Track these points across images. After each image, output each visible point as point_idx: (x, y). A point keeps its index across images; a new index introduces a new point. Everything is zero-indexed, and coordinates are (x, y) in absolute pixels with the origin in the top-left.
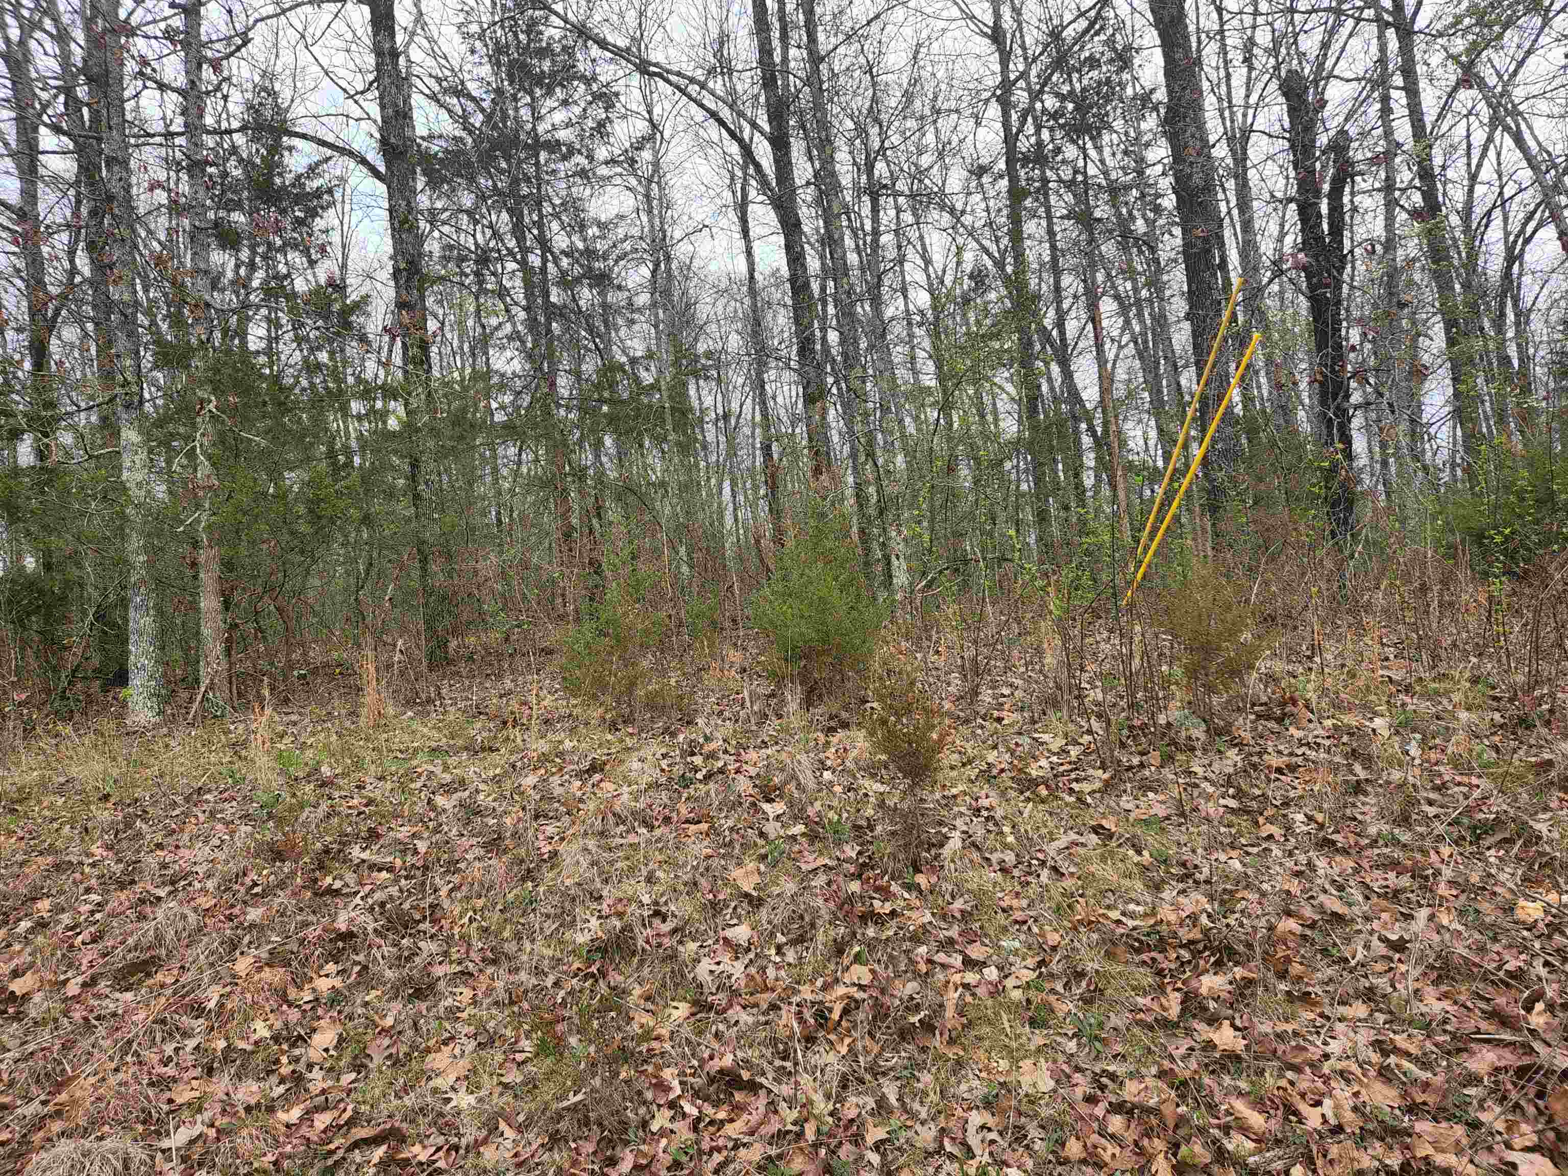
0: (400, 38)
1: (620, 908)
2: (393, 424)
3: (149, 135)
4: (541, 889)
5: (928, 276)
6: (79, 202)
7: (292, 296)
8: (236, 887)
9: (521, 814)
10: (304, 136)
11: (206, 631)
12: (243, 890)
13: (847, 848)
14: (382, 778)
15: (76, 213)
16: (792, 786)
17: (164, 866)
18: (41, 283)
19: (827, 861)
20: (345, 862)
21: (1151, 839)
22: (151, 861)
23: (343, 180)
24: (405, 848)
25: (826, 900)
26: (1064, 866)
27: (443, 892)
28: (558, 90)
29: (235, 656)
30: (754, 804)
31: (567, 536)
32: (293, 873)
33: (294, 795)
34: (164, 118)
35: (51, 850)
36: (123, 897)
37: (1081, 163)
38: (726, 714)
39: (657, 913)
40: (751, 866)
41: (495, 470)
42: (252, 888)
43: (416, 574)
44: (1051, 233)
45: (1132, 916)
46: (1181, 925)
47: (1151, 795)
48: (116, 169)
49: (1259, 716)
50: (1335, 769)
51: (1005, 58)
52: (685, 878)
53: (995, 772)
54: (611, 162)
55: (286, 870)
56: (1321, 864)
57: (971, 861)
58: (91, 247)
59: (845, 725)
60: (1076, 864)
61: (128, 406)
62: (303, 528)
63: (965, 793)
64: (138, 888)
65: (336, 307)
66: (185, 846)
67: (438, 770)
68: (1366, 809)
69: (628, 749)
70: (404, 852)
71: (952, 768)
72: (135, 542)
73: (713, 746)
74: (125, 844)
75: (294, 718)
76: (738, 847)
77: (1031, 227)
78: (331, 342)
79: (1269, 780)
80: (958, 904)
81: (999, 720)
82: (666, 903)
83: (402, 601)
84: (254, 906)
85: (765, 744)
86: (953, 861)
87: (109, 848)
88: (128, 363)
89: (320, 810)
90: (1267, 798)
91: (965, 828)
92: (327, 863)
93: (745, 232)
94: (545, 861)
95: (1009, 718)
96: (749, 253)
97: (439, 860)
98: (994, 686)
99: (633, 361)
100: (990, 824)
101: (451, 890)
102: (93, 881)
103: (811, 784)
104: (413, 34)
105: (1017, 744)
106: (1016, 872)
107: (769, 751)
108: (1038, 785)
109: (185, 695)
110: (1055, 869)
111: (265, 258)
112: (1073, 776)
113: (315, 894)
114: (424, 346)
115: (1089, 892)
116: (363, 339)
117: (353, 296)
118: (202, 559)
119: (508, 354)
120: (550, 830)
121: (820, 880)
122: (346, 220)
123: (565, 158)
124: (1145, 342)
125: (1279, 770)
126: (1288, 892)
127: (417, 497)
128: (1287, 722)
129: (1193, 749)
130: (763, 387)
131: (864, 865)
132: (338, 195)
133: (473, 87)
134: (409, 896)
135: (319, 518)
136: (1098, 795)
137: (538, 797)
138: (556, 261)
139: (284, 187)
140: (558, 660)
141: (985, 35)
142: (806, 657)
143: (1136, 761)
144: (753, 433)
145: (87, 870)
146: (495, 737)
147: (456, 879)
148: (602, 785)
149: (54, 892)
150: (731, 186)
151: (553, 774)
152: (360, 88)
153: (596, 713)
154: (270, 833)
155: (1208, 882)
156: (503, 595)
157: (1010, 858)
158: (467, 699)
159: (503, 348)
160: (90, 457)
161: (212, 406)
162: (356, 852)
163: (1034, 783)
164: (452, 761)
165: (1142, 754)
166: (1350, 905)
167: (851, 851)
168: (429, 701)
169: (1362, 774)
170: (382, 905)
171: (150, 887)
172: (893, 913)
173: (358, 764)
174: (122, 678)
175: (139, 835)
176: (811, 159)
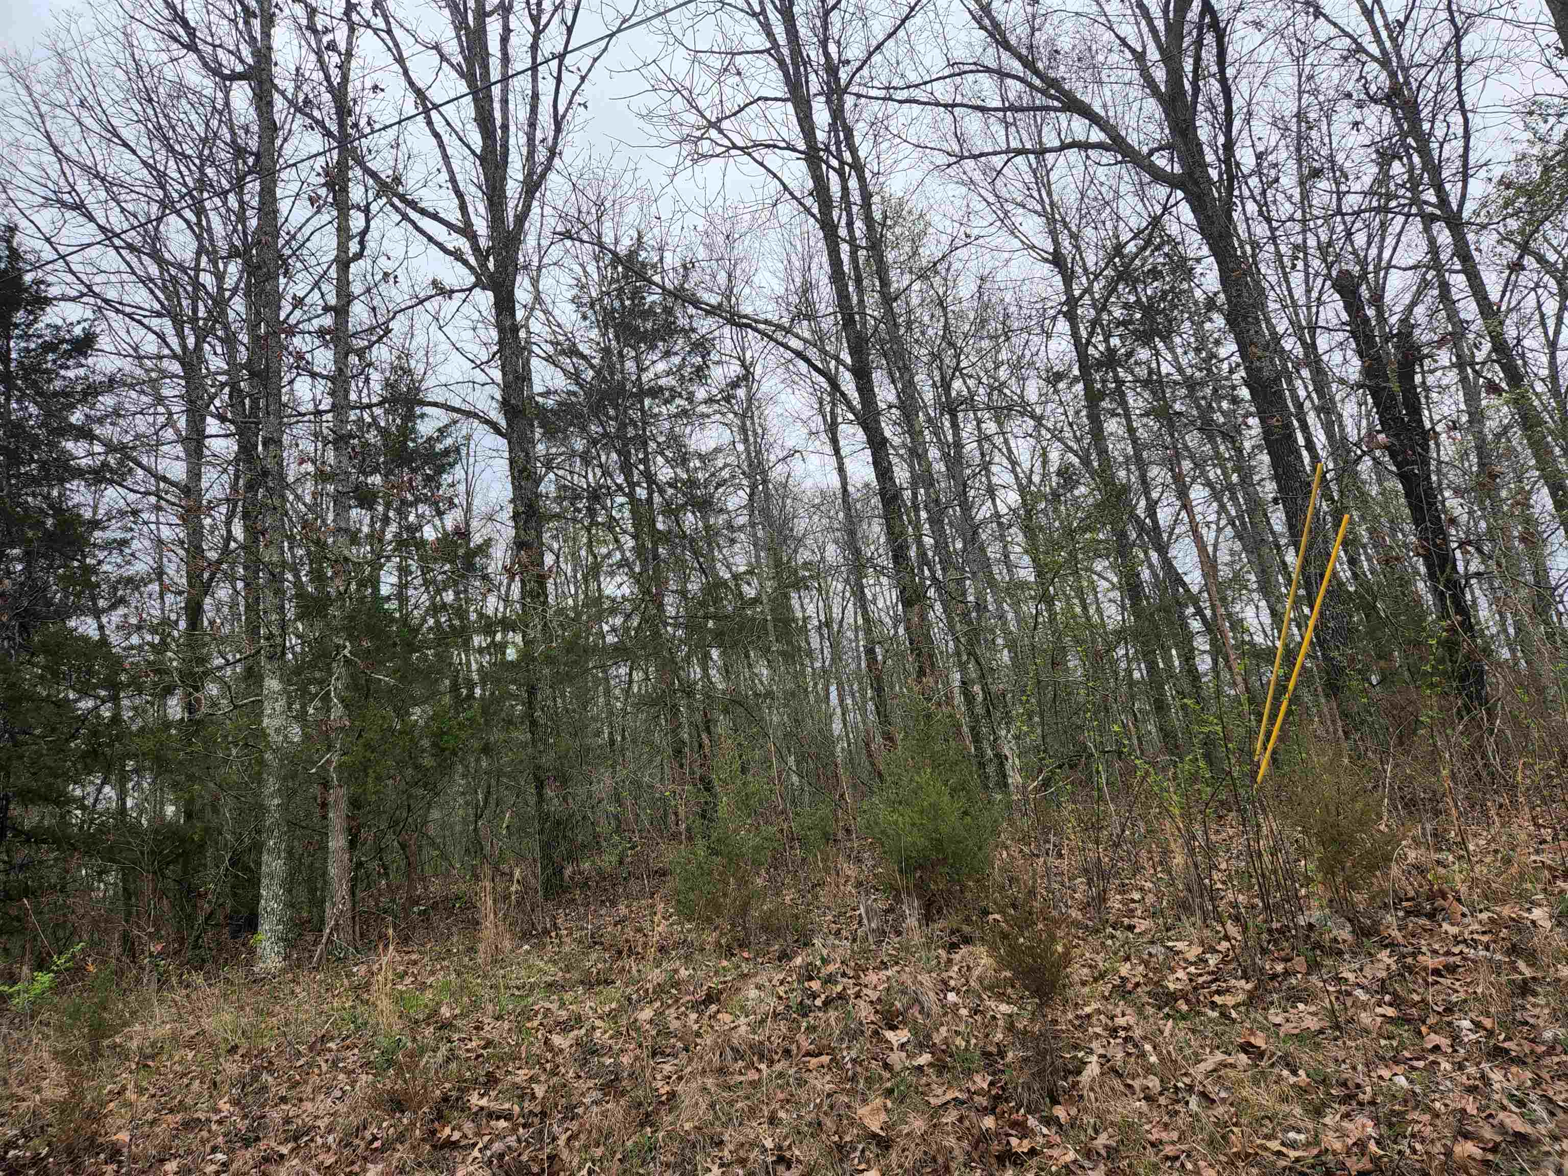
0: (520, 314)
1: (742, 1153)
2: (511, 654)
3: (300, 414)
4: (660, 1135)
5: (1017, 477)
6: (237, 478)
7: (421, 544)
8: (357, 1142)
9: (638, 1051)
10: (435, 404)
11: (333, 871)
12: (363, 1145)
13: (978, 1078)
14: (498, 1018)
15: (234, 487)
16: (915, 1011)
17: (287, 1121)
18: (199, 550)
19: (957, 1094)
20: (463, 1111)
21: (1305, 1056)
22: (275, 1116)
23: (468, 438)
24: (522, 1094)
25: (959, 1139)
26: (1213, 1090)
27: (561, 1142)
28: (660, 344)
29: (360, 895)
30: (876, 1033)
31: (678, 752)
32: (413, 1124)
33: (414, 1040)
34: (314, 400)
35: (182, 1107)
36: (248, 1156)
37: (1154, 365)
38: (844, 933)
39: (781, 1160)
40: (878, 1102)
41: (608, 692)
42: (371, 1142)
43: (532, 800)
44: (1131, 430)
45: (1293, 1145)
46: (1348, 1154)
47: (1301, 1006)
48: (272, 447)
49: (1408, 913)
50: (1496, 968)
51: (1068, 278)
52: (808, 1118)
53: (1129, 986)
54: (710, 401)
55: (405, 1121)
56: (1496, 1076)
57: (1112, 1089)
58: (246, 516)
59: (967, 940)
60: (1227, 1089)
61: (270, 658)
62: (427, 761)
63: (1099, 1012)
64: (262, 1145)
65: (461, 552)
66: (308, 1099)
67: (554, 1007)
68: (1537, 1011)
69: (744, 976)
70: (522, 1097)
71: (1084, 984)
72: (272, 785)
73: (831, 968)
74: (250, 1099)
75: (414, 957)
76: (862, 1081)
77: (1112, 426)
78: (456, 583)
79: (1427, 983)
80: (1102, 1140)
81: (1131, 928)
82: (790, 1147)
83: (518, 830)
84: (374, 1162)
85: (884, 966)
86: (1092, 1089)
87: (235, 1102)
88: (274, 617)
89: (439, 1054)
90: (1427, 1004)
91: (1101, 1051)
92: (446, 1112)
93: (837, 451)
94: (662, 1103)
95: (1142, 925)
96: (841, 469)
97: (556, 1105)
98: (1123, 889)
99: (736, 577)
100: (1130, 1046)
101: (569, 1139)
102: (220, 1139)
103: (936, 1009)
104: (532, 309)
105: (1150, 954)
106: (1162, 1101)
107: (889, 973)
108: (1176, 1001)
109: (310, 938)
110: (1204, 1095)
111: (399, 511)
112: (1214, 987)
113: (434, 1147)
114: (541, 580)
115: (1244, 1120)
116: (485, 577)
117: (477, 539)
118: (331, 799)
119: (618, 579)
120: (667, 1068)
121: (951, 1117)
122: (470, 471)
123: (667, 402)
124: (1243, 523)
125: (1436, 972)
126: (1463, 1111)
127: (534, 723)
128: (1440, 917)
129: (1340, 953)
130: (863, 592)
131: (997, 1098)
132: (464, 452)
133: (583, 348)
134: (527, 1147)
135: (443, 750)
136: (1243, 1009)
137: (654, 1033)
138: (662, 492)
139: (416, 450)
140: (672, 883)
141: (1046, 260)
142: (921, 867)
143: (1280, 968)
144: (856, 637)
145: (214, 1127)
146: (611, 969)
147: (574, 1126)
148: (719, 1016)
149: (181, 1152)
150: (821, 411)
151: (669, 1006)
152: (485, 359)
153: (711, 938)
154: (389, 1082)
155: (1373, 1103)
156: (616, 817)
157: (1154, 1083)
158: (582, 929)
159: (612, 574)
160: (235, 707)
161: (346, 652)
162: (475, 1100)
163: (1173, 997)
164: (568, 996)
165: (1287, 960)
166: (1533, 1123)
167: (981, 1082)
168: (546, 932)
169: (1528, 972)
170: (501, 1156)
171: (273, 1144)
172: (1033, 1152)
173: (476, 1005)
174: (252, 924)
175: (264, 1089)
176: (893, 382)
